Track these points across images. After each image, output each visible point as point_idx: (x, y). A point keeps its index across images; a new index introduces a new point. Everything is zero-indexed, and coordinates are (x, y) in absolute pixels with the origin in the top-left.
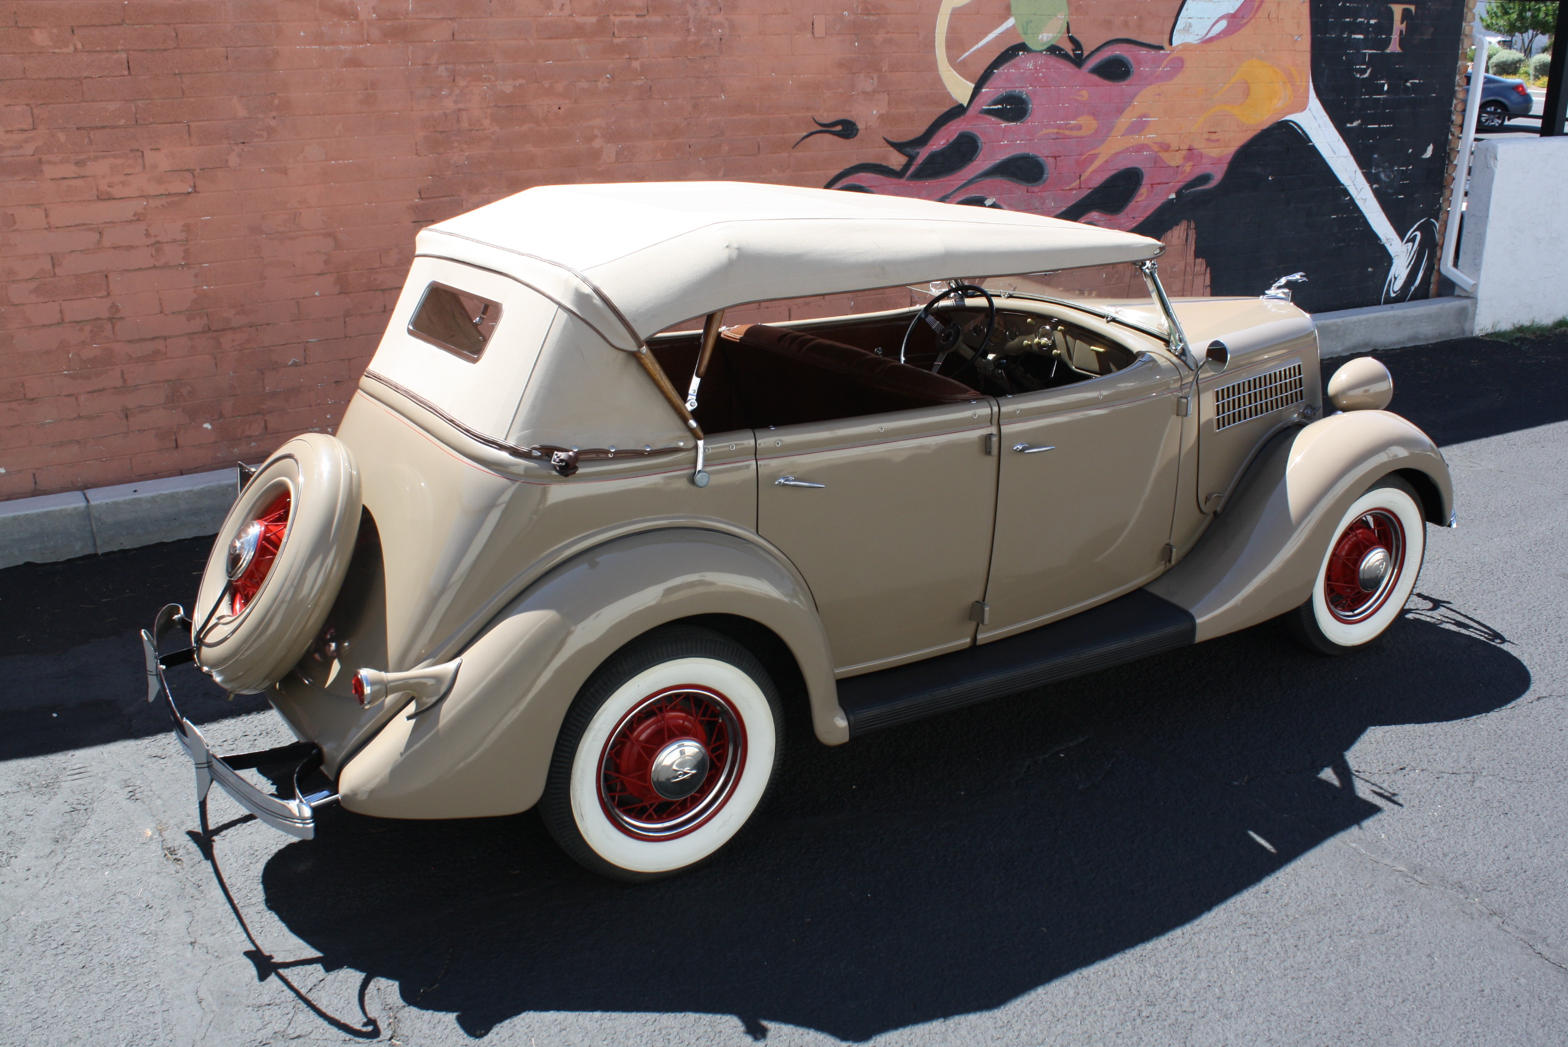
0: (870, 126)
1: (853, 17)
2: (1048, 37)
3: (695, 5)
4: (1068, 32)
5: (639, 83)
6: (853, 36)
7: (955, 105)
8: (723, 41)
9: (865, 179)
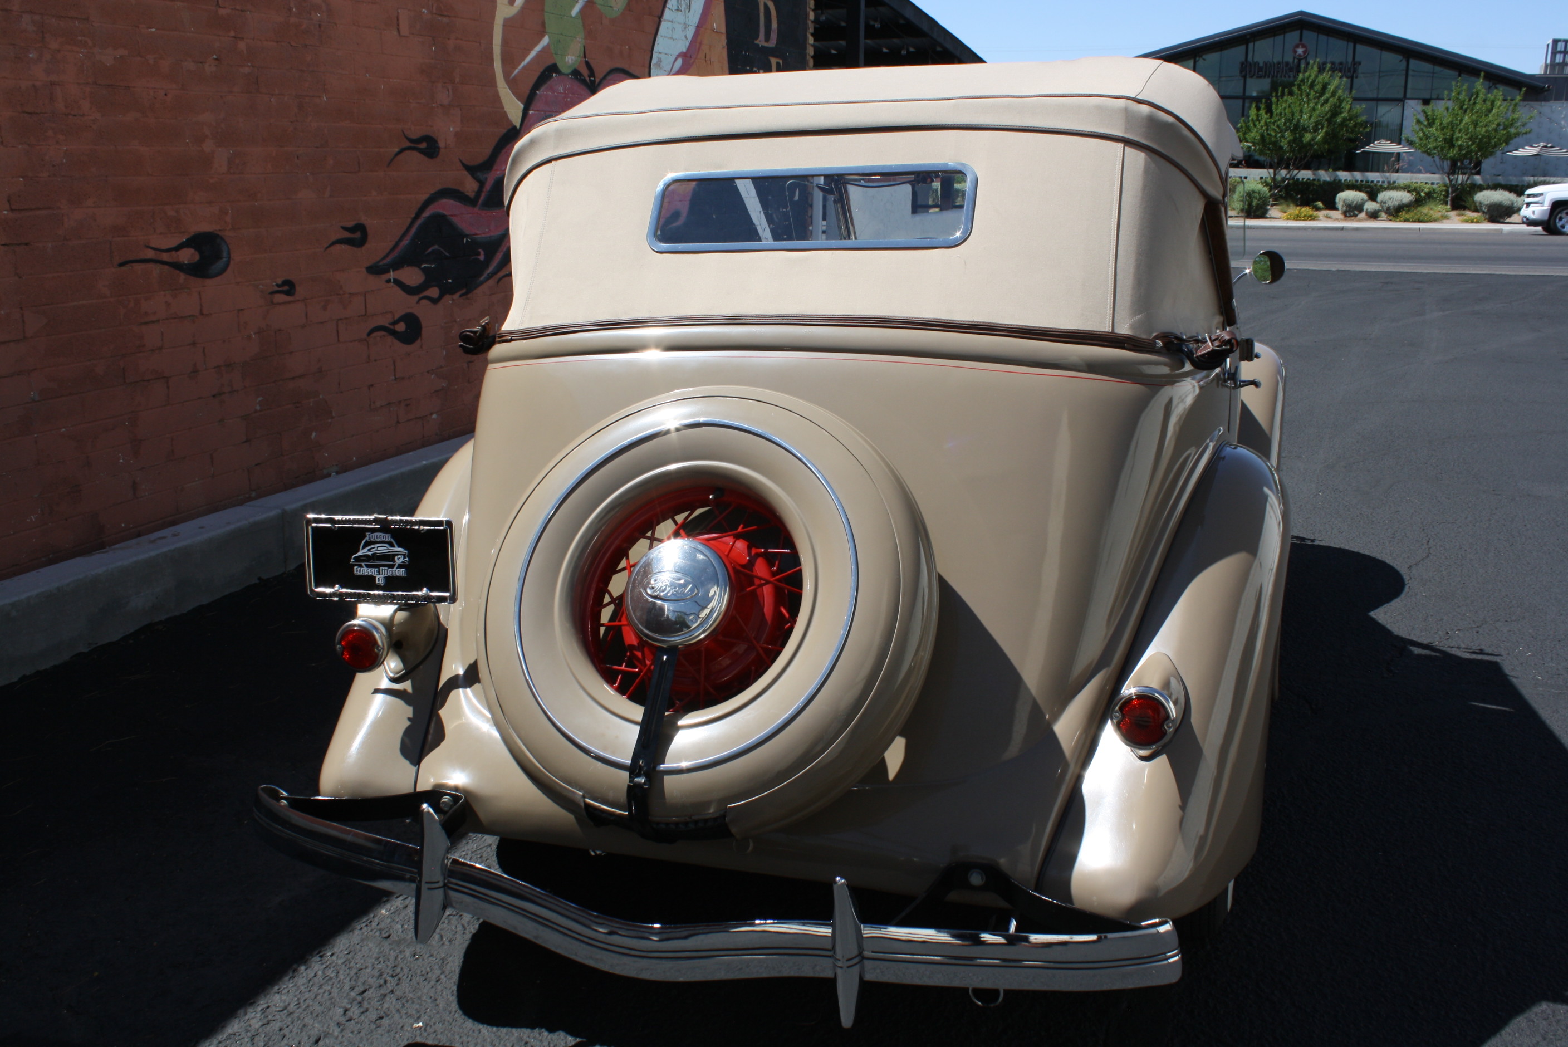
0: (449, 145)
1: (430, 16)
2: (572, 60)
4: (585, 57)
5: (246, 70)
6: (431, 38)
7: (510, 127)
8: (322, 28)
9: (447, 207)
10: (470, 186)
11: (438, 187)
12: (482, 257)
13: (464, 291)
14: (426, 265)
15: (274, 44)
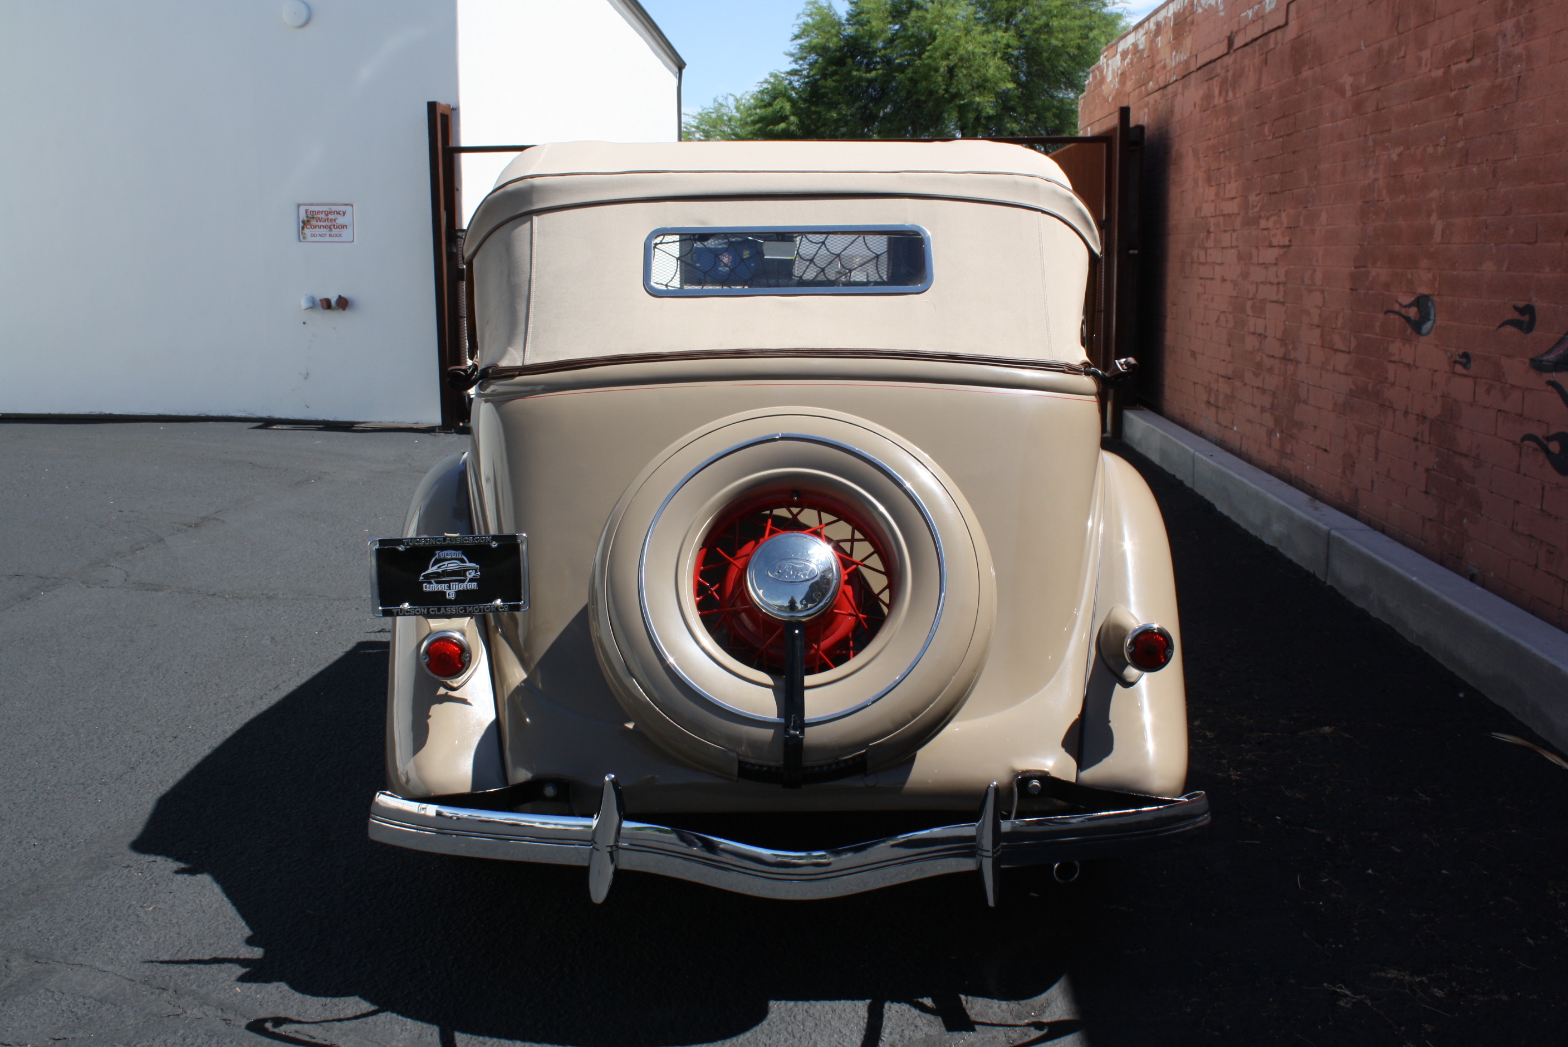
3: (1505, 36)
5: (1461, 145)
15: (1482, 112)
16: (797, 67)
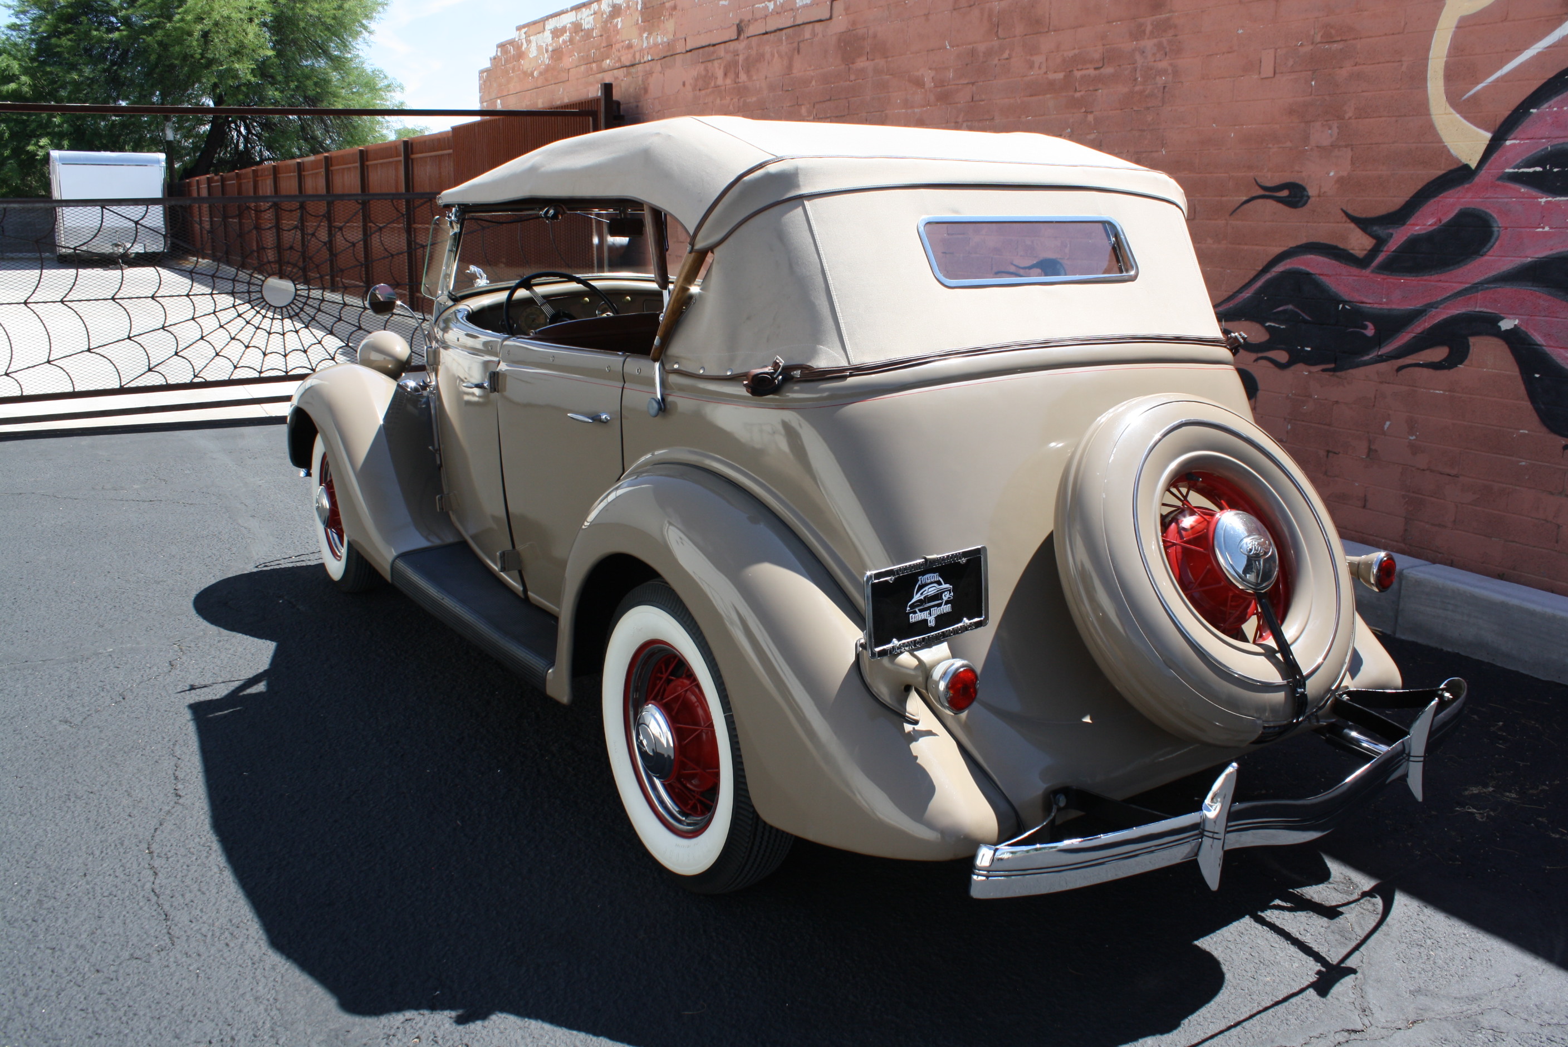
0: (1325, 192)
1: (1308, 48)
3: (1143, 52)
5: (1092, 137)
6: (1310, 73)
7: (1454, 166)
8: (1166, 89)
9: (1314, 264)
10: (1359, 242)
11: (1303, 241)
12: (1370, 331)
13: (1332, 366)
14: (1273, 324)
15: (1119, 111)
16: (18, 22)
